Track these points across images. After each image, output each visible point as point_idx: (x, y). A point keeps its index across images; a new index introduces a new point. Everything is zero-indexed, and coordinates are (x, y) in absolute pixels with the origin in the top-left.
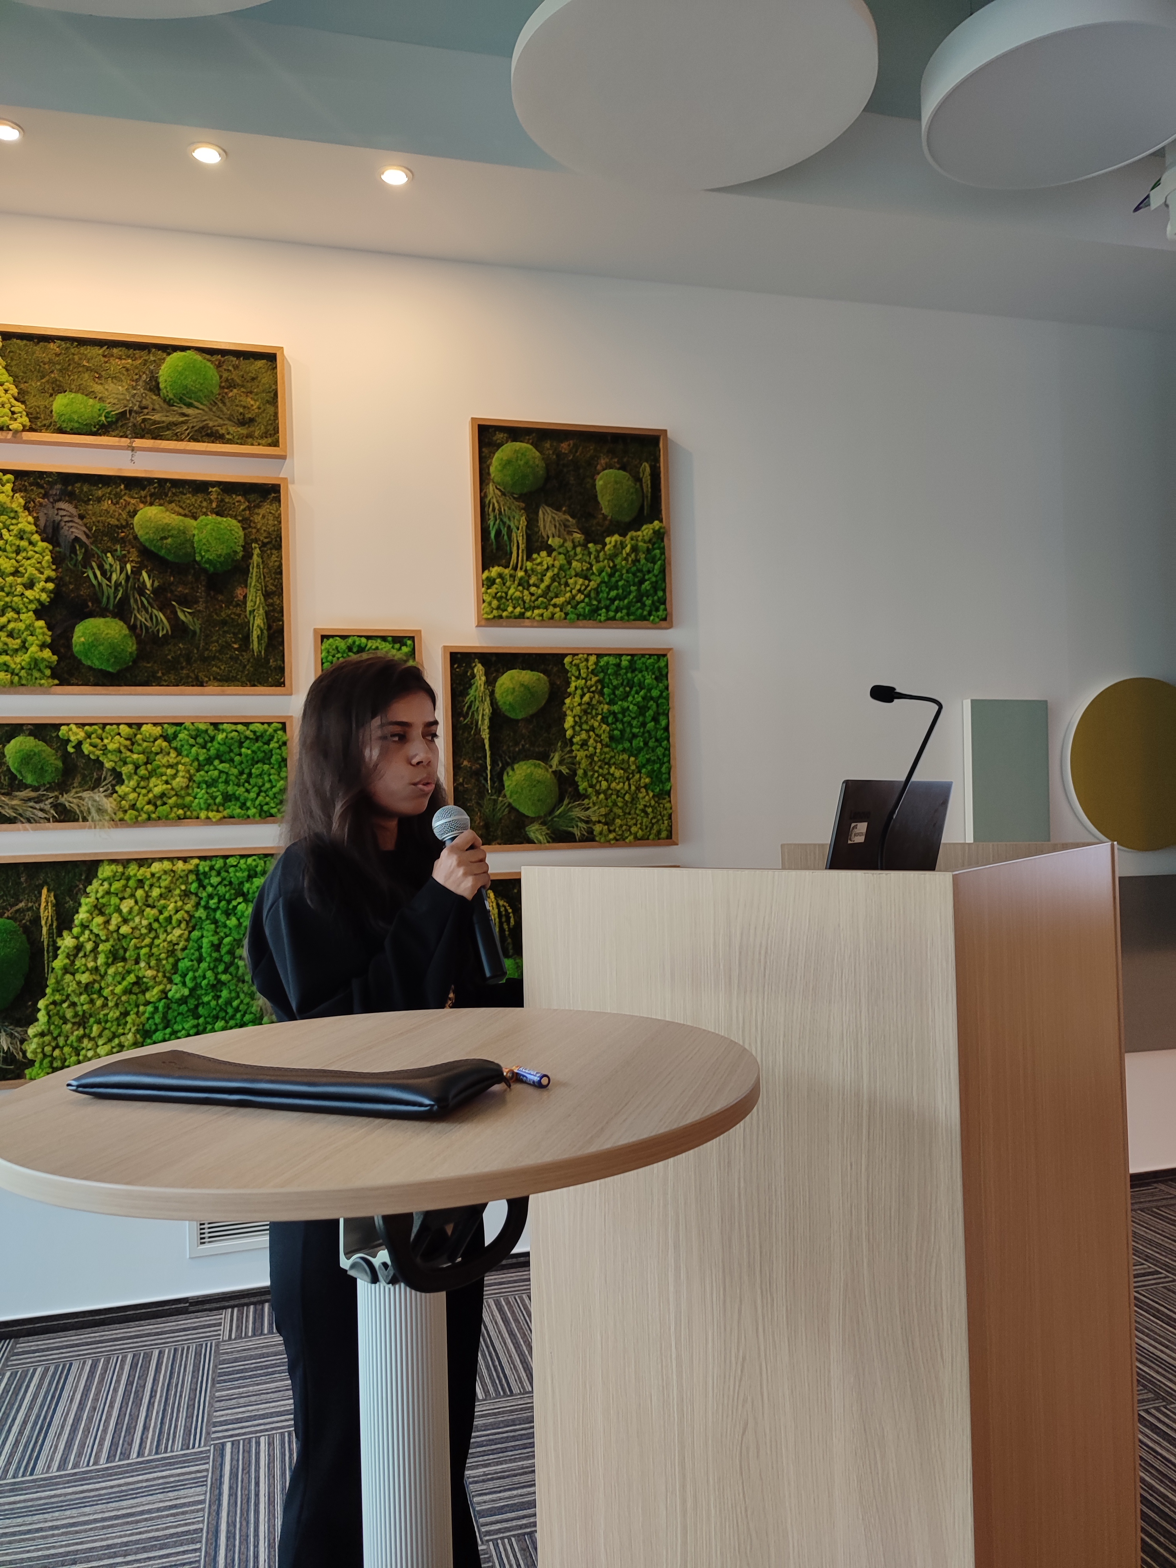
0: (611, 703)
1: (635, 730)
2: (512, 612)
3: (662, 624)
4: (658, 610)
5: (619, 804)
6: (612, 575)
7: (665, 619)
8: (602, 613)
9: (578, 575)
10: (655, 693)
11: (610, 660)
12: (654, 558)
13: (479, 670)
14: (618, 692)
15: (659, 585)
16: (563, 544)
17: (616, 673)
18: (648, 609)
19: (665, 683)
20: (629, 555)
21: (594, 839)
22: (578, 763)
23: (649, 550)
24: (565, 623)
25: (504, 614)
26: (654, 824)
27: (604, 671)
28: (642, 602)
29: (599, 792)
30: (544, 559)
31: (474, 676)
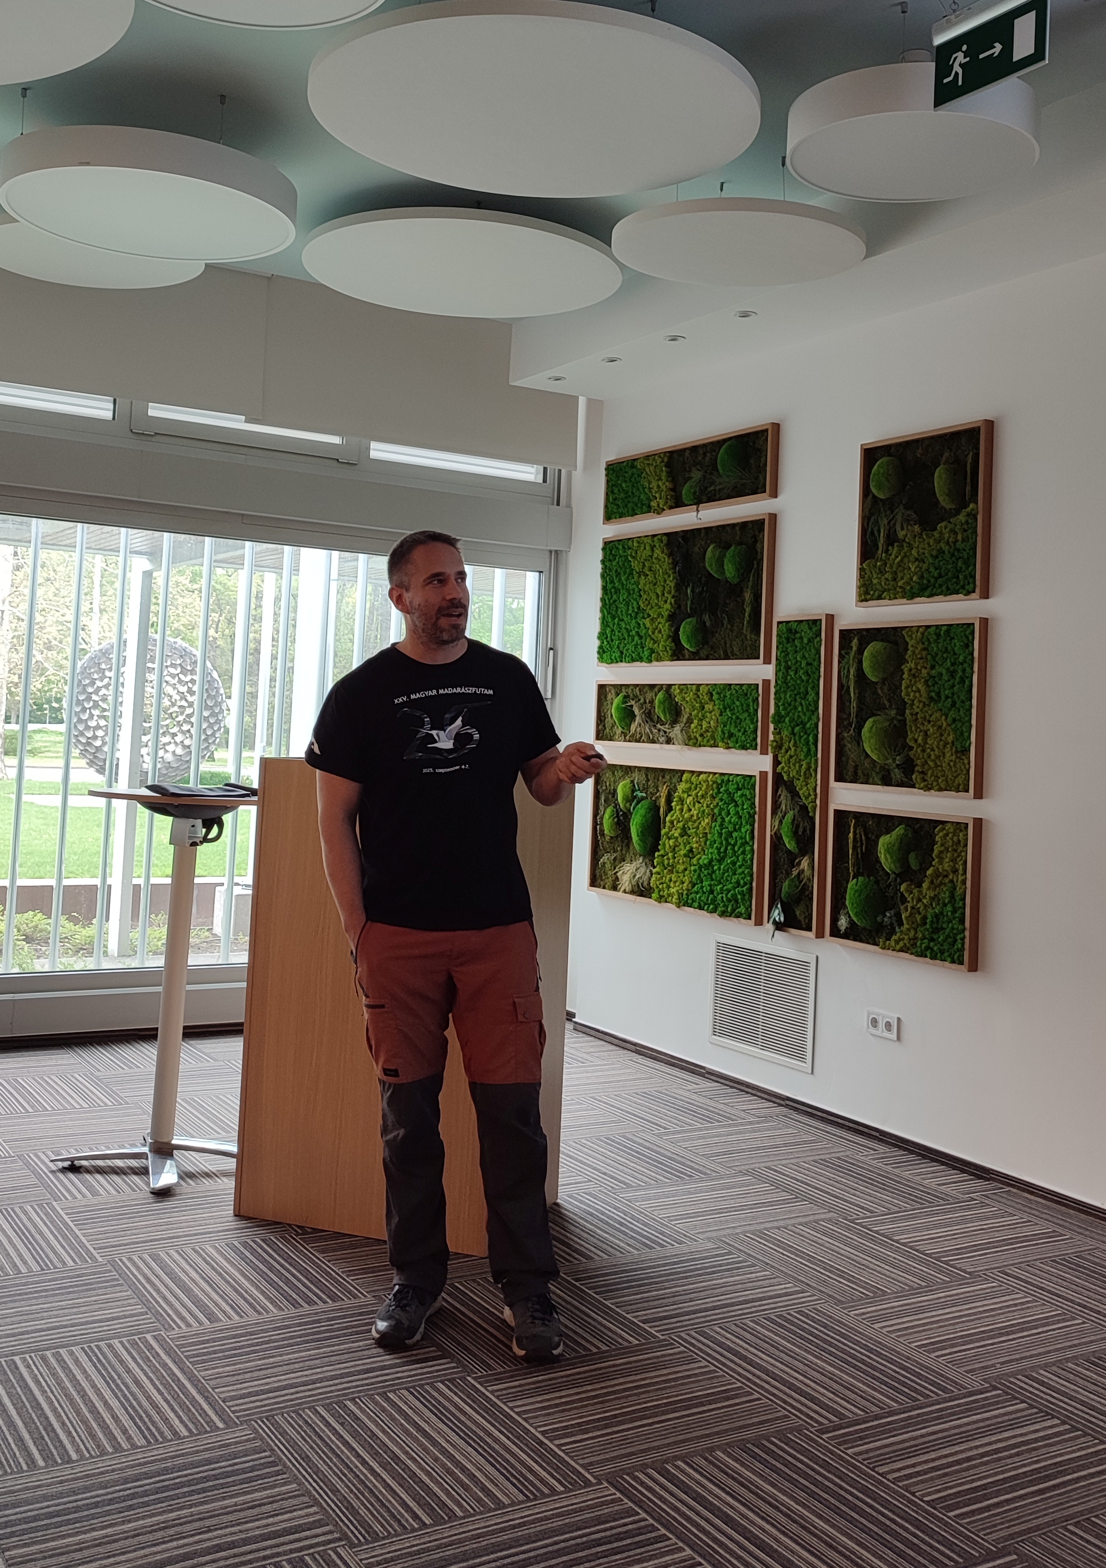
0: (933, 667)
1: (947, 692)
2: (872, 595)
3: (973, 595)
4: (969, 583)
5: (933, 757)
6: (937, 557)
7: (974, 592)
8: (929, 590)
9: (916, 559)
10: (961, 658)
11: (932, 630)
12: (968, 537)
13: (855, 643)
14: (937, 659)
15: (970, 561)
16: (906, 535)
17: (936, 641)
18: (962, 583)
19: (970, 649)
20: (949, 537)
21: (913, 786)
22: (905, 720)
23: (965, 531)
24: (905, 601)
25: (868, 597)
26: (956, 777)
27: (929, 640)
28: (958, 577)
29: (919, 745)
30: (894, 551)
31: (851, 648)
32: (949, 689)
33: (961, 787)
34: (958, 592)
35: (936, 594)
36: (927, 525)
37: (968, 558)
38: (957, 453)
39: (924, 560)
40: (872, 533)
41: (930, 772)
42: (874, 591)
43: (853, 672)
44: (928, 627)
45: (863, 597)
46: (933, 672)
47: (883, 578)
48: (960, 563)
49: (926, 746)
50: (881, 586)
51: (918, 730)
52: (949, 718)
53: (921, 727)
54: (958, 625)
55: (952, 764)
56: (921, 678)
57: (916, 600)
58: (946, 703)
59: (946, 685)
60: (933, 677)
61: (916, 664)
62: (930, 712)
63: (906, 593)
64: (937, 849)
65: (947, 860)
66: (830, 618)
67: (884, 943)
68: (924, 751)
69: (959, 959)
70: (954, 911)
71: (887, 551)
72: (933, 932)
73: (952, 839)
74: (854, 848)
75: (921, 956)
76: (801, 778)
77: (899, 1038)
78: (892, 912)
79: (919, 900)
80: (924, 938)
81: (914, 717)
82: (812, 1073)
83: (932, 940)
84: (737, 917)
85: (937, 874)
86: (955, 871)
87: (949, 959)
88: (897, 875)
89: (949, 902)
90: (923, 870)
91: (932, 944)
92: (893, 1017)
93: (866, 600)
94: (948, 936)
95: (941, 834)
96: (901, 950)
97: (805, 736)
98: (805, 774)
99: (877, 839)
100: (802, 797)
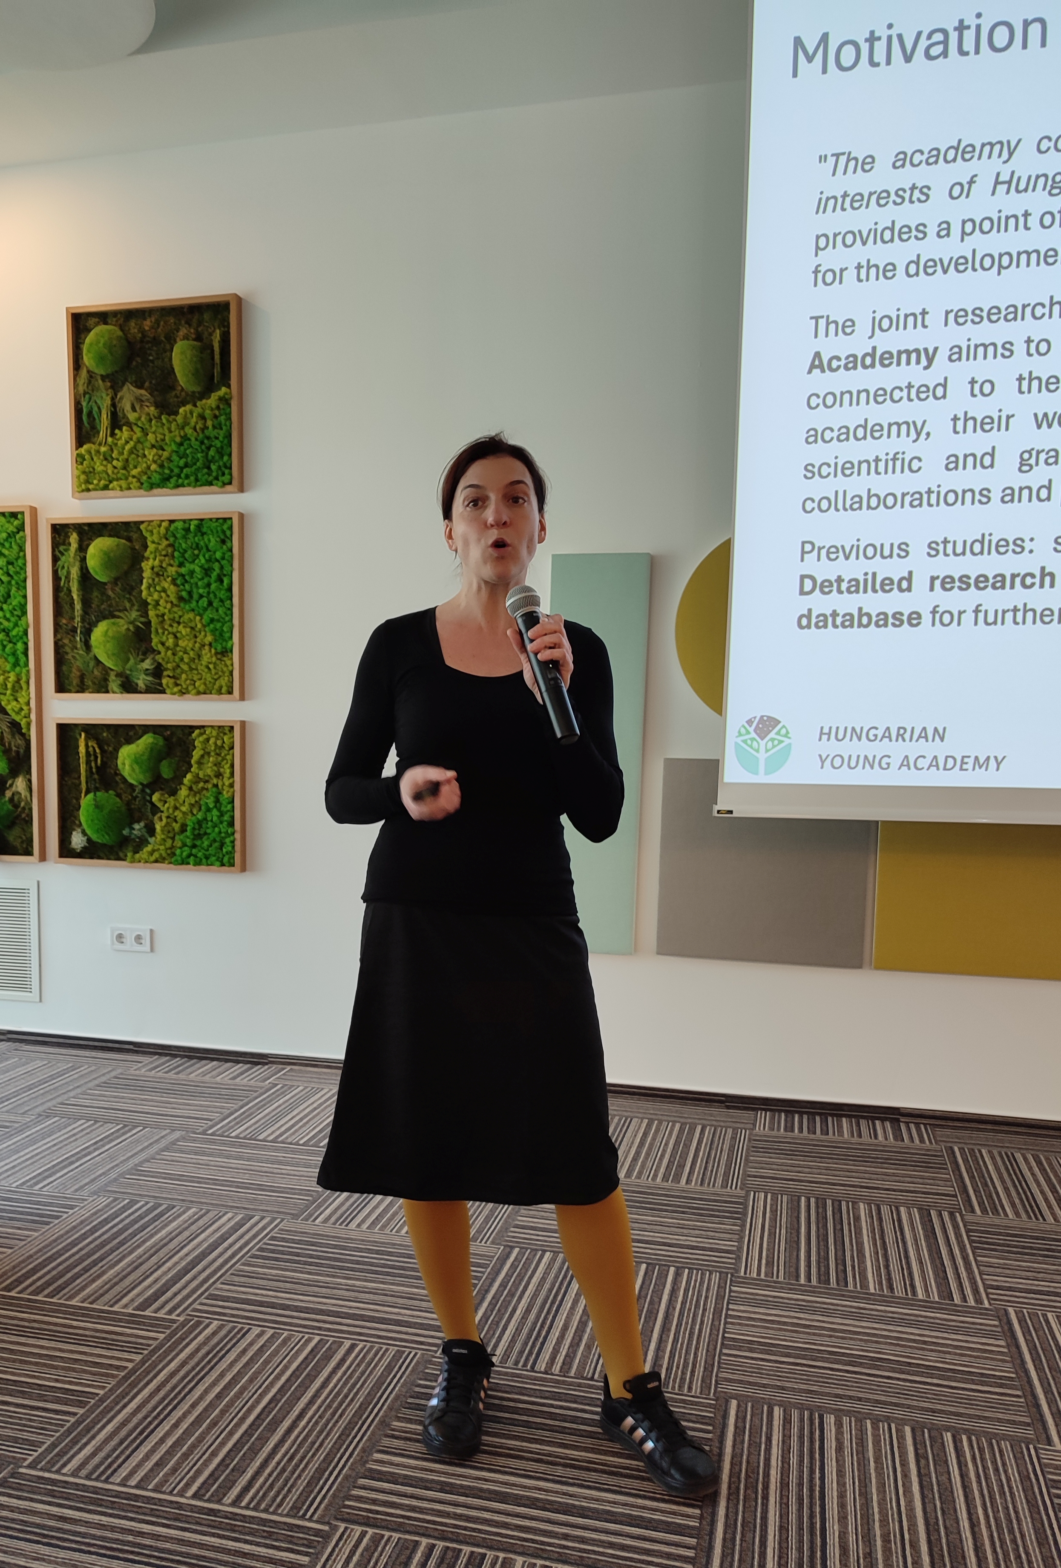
0: (181, 565)
1: (201, 591)
2: (97, 485)
3: (228, 488)
4: (223, 474)
5: (186, 660)
6: (181, 444)
7: (230, 483)
8: (173, 480)
9: (153, 446)
10: (218, 555)
11: (180, 525)
12: (220, 424)
13: (74, 538)
14: (187, 555)
15: (224, 451)
16: (139, 419)
17: (185, 537)
18: (214, 474)
19: (229, 545)
20: (197, 423)
21: (163, 692)
22: (150, 622)
23: (216, 417)
24: (142, 492)
25: (91, 487)
26: (216, 680)
27: (174, 536)
28: (209, 468)
29: (168, 649)
30: (124, 434)
31: (70, 544)
32: (204, 588)
33: (224, 690)
34: (210, 484)
35: (183, 485)
36: (167, 408)
37: (222, 447)
38: (200, 329)
39: (165, 447)
40: (90, 414)
41: (184, 676)
42: (100, 481)
43: (75, 572)
44: (172, 522)
45: (83, 486)
46: (183, 570)
47: (109, 465)
48: (212, 452)
49: (178, 649)
50: (108, 475)
51: (166, 632)
52: (206, 619)
53: (170, 629)
54: (211, 519)
55: (211, 666)
56: (168, 577)
57: (156, 491)
58: (200, 602)
59: (200, 583)
60: (183, 576)
61: (161, 562)
62: (180, 613)
63: (142, 484)
64: (196, 754)
65: (210, 765)
66: (34, 511)
67: (133, 857)
68: (174, 654)
69: (229, 862)
70: (222, 814)
71: (113, 434)
72: (194, 839)
73: (215, 744)
74: (88, 762)
75: (182, 863)
76: (8, 692)
77: (152, 950)
78: (142, 824)
79: (176, 808)
80: (184, 845)
81: (161, 619)
82: (41, 1001)
83: (194, 846)
85: (197, 779)
86: (219, 775)
87: (218, 863)
88: (147, 786)
89: (215, 807)
90: (178, 779)
91: (194, 851)
92: (143, 929)
93: (88, 490)
94: (215, 841)
95: (201, 739)
96: (156, 861)
97: (11, 645)
98: (13, 687)
99: (117, 750)
100: (10, 712)
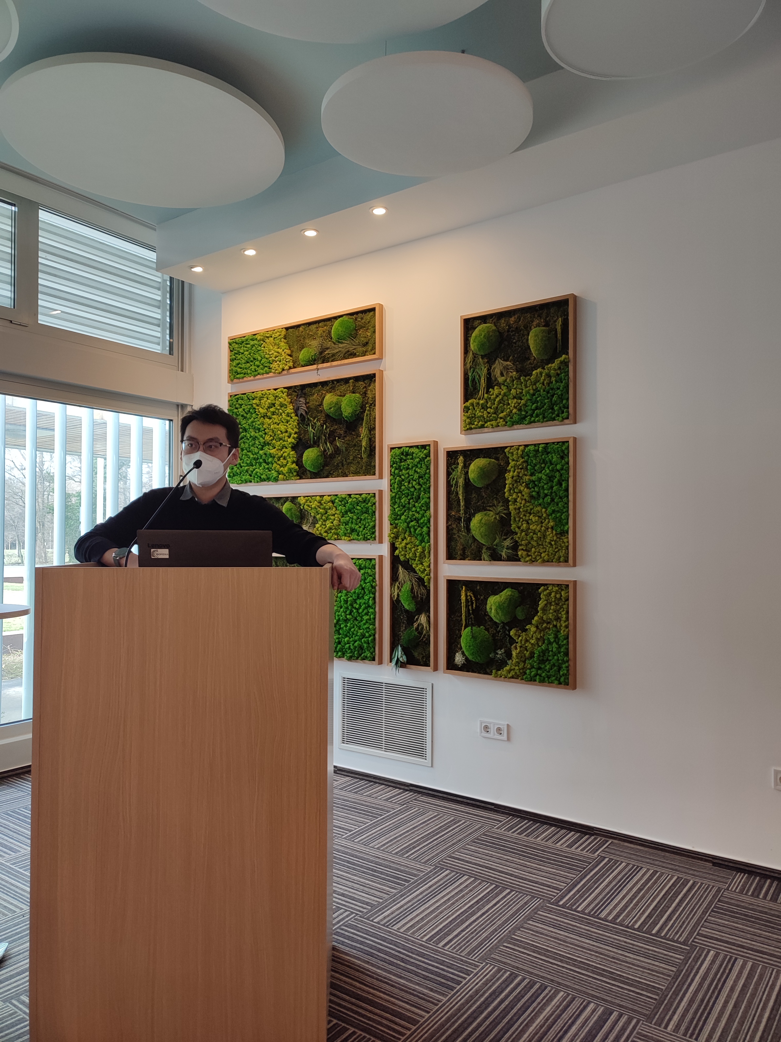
0: (532, 475)
1: (546, 492)
2: (477, 425)
3: (566, 421)
4: (563, 412)
5: (535, 539)
6: (534, 395)
7: (567, 418)
8: (527, 419)
9: (514, 398)
10: (559, 467)
11: (532, 448)
12: (561, 379)
13: (461, 459)
14: (536, 468)
15: (564, 396)
16: (506, 380)
17: (535, 456)
18: (556, 413)
19: (566, 460)
20: (544, 380)
21: (519, 560)
22: (511, 513)
23: (558, 375)
24: (506, 428)
25: (473, 426)
26: (556, 552)
27: (528, 455)
28: (553, 409)
29: (522, 531)
30: (496, 390)
31: (458, 464)
32: (548, 490)
33: (562, 559)
34: (554, 419)
35: (534, 422)
36: (524, 372)
37: (562, 395)
38: (548, 319)
39: (523, 398)
40: (473, 380)
41: (533, 549)
42: (478, 422)
43: (461, 481)
44: (526, 446)
45: (468, 427)
46: (534, 478)
47: (485, 412)
48: (555, 398)
49: (530, 531)
50: (484, 419)
51: (521, 520)
52: (549, 510)
53: (524, 517)
54: (553, 443)
55: (553, 543)
56: (523, 483)
57: (515, 427)
58: (546, 499)
59: (545, 486)
60: (534, 482)
61: (518, 472)
62: (531, 507)
63: (506, 422)
64: (542, 604)
65: (551, 611)
66: (436, 443)
67: (496, 673)
68: (526, 535)
69: (565, 681)
70: (560, 647)
71: (488, 392)
72: (539, 663)
73: (555, 596)
74: (467, 606)
75: (531, 681)
76: (417, 559)
77: (509, 739)
78: (503, 650)
79: (527, 641)
80: (532, 667)
81: (517, 511)
82: (432, 766)
83: (539, 668)
84: (363, 659)
85: (542, 621)
86: (558, 619)
87: (556, 682)
88: (507, 624)
89: (555, 641)
90: (529, 621)
91: (539, 672)
92: (503, 723)
93: (471, 429)
94: (554, 665)
95: (545, 593)
96: (512, 677)
97: (419, 529)
98: (420, 555)
99: (486, 599)
100: (418, 572)
